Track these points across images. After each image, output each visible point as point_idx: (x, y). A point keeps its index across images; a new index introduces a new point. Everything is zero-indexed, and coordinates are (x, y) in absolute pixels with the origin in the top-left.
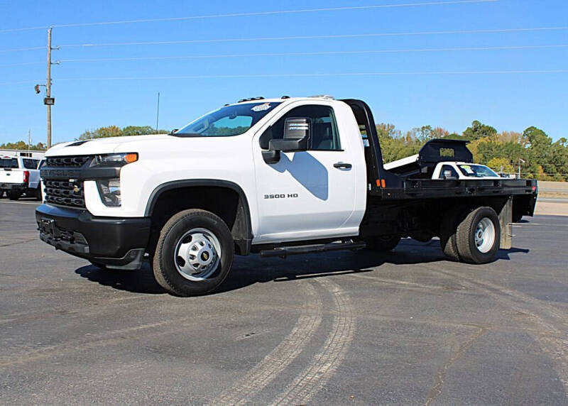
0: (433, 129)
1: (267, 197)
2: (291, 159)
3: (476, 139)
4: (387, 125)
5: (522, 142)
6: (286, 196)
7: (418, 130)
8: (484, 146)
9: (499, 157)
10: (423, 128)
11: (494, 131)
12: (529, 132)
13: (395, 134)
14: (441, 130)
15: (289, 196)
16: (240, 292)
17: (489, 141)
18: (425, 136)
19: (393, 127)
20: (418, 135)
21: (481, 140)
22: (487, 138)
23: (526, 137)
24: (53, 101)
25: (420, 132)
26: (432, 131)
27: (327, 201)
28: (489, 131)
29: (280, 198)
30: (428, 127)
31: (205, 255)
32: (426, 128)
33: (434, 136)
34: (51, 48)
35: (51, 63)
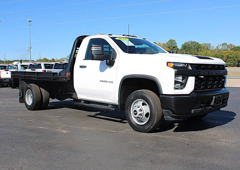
0: (228, 44)
4: (207, 43)
7: (221, 45)
13: (211, 48)
14: (232, 45)
18: (224, 48)
19: (210, 44)
20: (220, 48)
25: (222, 46)
26: (227, 45)
30: (225, 44)
32: (224, 44)
33: (228, 48)
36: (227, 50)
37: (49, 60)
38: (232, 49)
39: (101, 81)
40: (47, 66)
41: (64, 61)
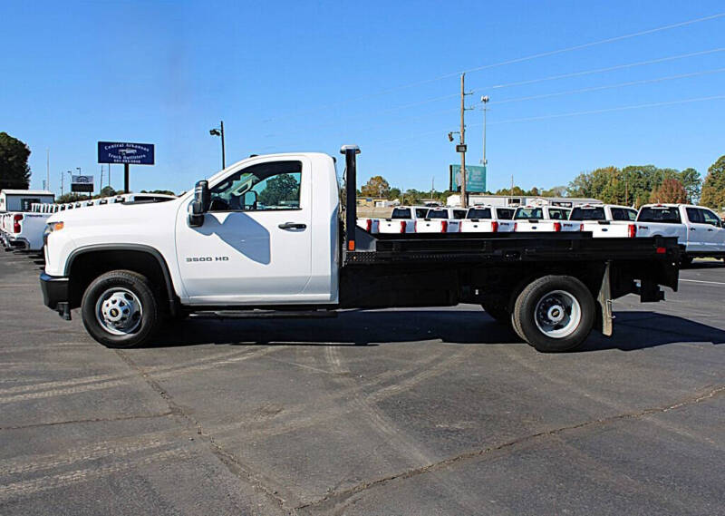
1: (189, 260)
2: (221, 221)
6: (213, 259)
15: (217, 259)
16: (166, 351)
27: (270, 264)
29: (206, 262)
31: (114, 312)
34: (464, 94)
35: (464, 109)
41: (559, 195)
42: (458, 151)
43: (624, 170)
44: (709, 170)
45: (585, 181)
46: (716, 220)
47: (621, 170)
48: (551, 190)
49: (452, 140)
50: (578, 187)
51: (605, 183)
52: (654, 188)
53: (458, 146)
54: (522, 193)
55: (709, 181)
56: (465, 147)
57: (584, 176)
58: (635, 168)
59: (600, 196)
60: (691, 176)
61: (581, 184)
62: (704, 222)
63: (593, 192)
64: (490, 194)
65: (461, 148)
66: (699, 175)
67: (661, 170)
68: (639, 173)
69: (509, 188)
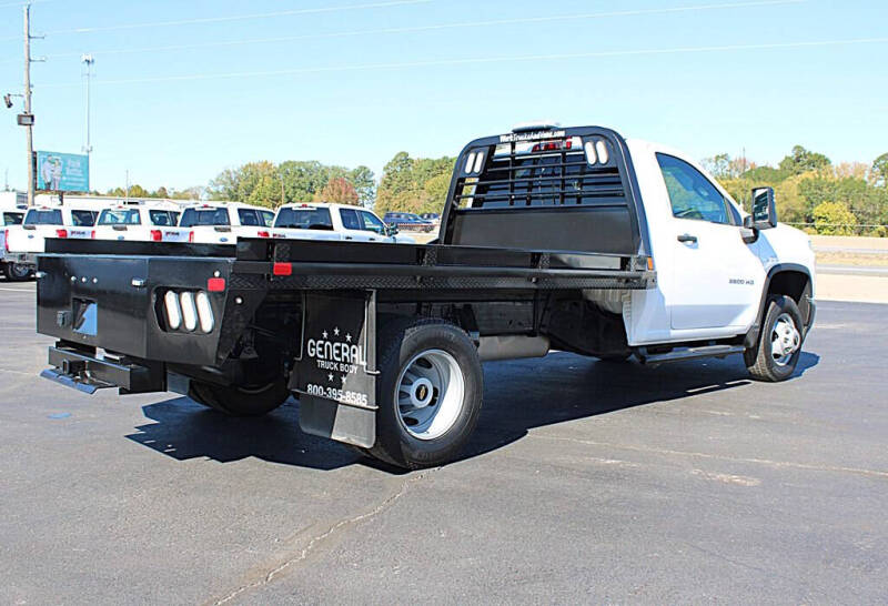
0: (732, 159)
3: (798, 173)
5: (870, 178)
7: (710, 161)
8: (810, 184)
9: (832, 201)
10: (718, 157)
11: (826, 161)
12: (882, 162)
14: (745, 160)
17: (817, 176)
18: (720, 170)
21: (805, 175)
22: (815, 171)
23: (876, 169)
24: (33, 120)
25: (713, 164)
26: (731, 163)
28: (819, 161)
30: (724, 157)
32: (722, 157)
33: (733, 171)
34: (29, 37)
35: (30, 60)
36: (730, 178)
37: (151, 193)
38: (744, 175)
39: (731, 281)
40: (159, 217)
41: (196, 197)
42: (20, 124)
43: (280, 166)
44: (385, 169)
45: (231, 178)
46: (379, 227)
47: (278, 166)
48: (186, 191)
49: (10, 105)
50: (221, 187)
51: (256, 181)
52: (318, 190)
53: (20, 117)
54: (145, 194)
55: (385, 182)
56: (32, 117)
57: (228, 172)
58: (294, 164)
59: (250, 198)
60: (363, 176)
61: (225, 183)
62: (364, 229)
63: (241, 193)
64: (98, 194)
65: (26, 119)
66: (373, 174)
67: (327, 168)
68: (300, 170)
69: (124, 187)
